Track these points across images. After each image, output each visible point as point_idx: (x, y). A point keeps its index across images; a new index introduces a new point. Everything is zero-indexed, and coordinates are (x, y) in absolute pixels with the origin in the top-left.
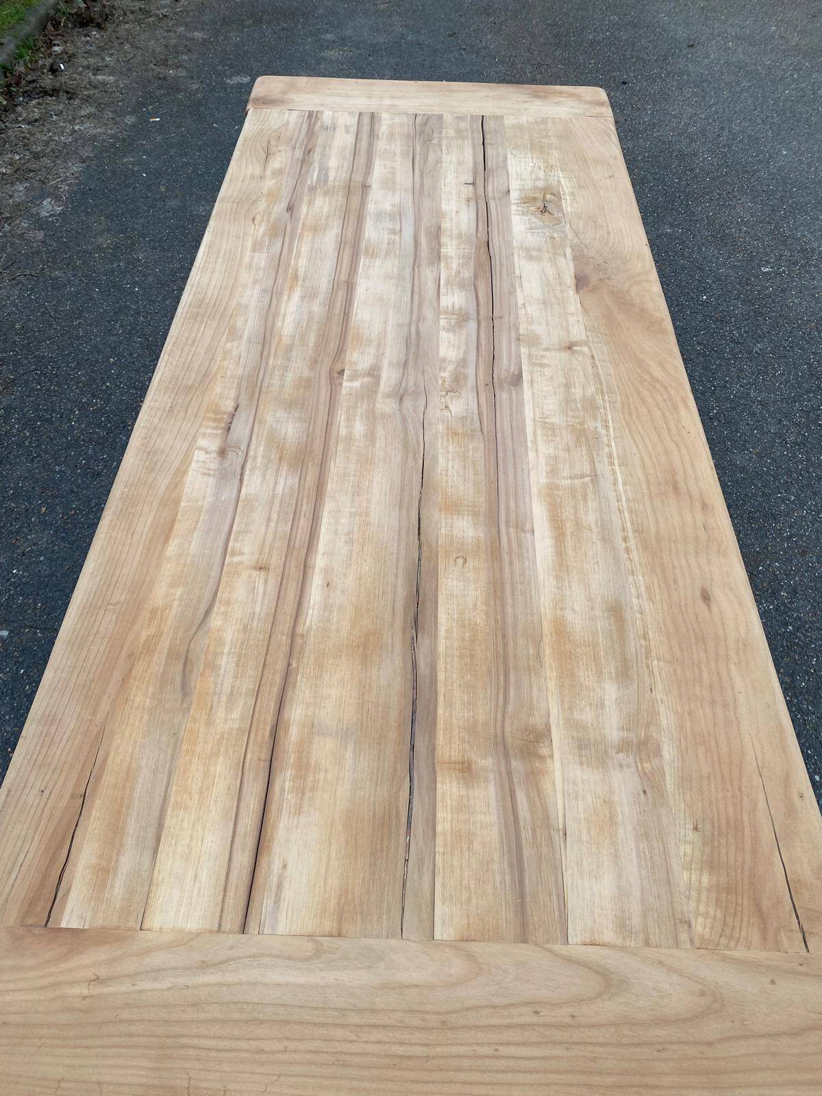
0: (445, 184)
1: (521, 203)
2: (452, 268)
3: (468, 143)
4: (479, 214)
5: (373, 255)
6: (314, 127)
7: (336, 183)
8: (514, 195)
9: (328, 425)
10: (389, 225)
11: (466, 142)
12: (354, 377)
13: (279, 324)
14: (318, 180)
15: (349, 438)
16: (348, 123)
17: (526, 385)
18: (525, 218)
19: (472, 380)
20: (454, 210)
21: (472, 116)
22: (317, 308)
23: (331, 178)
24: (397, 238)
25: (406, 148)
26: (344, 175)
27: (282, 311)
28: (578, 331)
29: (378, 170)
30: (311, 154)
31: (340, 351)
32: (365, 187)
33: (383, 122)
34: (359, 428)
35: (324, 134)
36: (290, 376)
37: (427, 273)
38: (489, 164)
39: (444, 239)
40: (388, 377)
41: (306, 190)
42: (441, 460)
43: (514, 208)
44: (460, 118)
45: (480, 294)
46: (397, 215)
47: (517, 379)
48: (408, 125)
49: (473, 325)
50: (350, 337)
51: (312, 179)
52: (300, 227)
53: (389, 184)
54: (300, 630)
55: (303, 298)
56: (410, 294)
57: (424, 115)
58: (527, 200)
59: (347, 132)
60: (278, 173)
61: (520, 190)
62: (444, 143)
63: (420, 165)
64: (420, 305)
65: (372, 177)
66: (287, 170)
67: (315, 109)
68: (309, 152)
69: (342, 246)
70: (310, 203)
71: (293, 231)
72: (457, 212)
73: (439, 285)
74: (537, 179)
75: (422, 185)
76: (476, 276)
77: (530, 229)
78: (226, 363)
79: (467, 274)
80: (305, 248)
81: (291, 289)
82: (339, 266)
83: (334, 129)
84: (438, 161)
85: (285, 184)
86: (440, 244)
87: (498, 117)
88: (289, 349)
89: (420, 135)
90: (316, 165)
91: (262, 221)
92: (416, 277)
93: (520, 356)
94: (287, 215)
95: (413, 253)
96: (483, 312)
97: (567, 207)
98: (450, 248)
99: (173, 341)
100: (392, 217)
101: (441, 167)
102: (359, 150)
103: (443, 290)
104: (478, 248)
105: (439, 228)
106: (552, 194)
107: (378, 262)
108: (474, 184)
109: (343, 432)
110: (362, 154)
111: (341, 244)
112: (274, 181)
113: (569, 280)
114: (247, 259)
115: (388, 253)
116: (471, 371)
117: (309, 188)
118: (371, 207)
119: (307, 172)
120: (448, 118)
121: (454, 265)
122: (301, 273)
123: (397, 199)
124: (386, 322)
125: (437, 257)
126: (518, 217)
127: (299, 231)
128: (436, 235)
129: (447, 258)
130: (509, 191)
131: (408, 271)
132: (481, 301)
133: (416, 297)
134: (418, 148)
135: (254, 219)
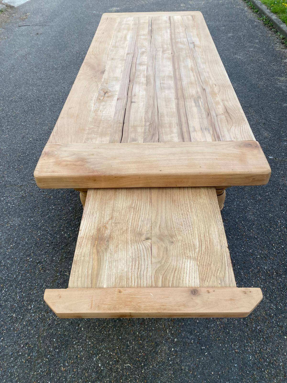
0: (144, 101)
1: (114, 95)
2: (143, 74)
3: (132, 123)
4: (131, 90)
5: (169, 77)
6: (213, 129)
7: (190, 100)
8: (116, 98)
9: (172, 46)
10: (165, 85)
11: (132, 124)
12: (168, 53)
13: (192, 61)
14: (198, 101)
15: (167, 45)
16: (195, 132)
17: (126, 53)
18: (114, 90)
19: (139, 54)
20: (141, 92)
21: (127, 142)
22: (182, 64)
23: (193, 102)
24: (161, 82)
25: (162, 119)
26: (188, 104)
27: (192, 63)
28: (109, 62)
29: (173, 105)
30: (207, 114)
31: (173, 56)
32: (177, 98)
33: (176, 135)
34: (165, 46)
35: (206, 126)
36: (184, 52)
37: (151, 72)
38: (123, 112)
39: (145, 82)
40: (160, 53)
41: (201, 97)
42: (147, 44)
43: (117, 93)
44: (134, 140)
45: (135, 69)
46: (162, 89)
47: (128, 54)
48: (162, 133)
49: (137, 63)
50: (172, 59)
51: (201, 101)
52: (197, 84)
53: (167, 101)
54: (170, 29)
55: (188, 66)
56: (156, 68)
57: (154, 142)
58: (111, 96)
59: (194, 127)
60: (217, 103)
61: (113, 100)
62: (144, 123)
63: (155, 109)
64: (153, 66)
65: (175, 103)
66: (214, 105)
67: (217, 142)
68: (208, 114)
69: (180, 78)
70: (197, 92)
71: (199, 83)
72: (140, 91)
73: (147, 70)
74: (104, 105)
75: (154, 101)
76: (135, 73)
77: (113, 86)
78: (201, 54)
79: (138, 73)
80: (193, 78)
81: (192, 68)
82: (179, 73)
83: (201, 129)
84: (147, 112)
85: (212, 99)
86: (146, 80)
87: (112, 143)
88: (187, 56)
89: (156, 127)
90: (202, 108)
91: (212, 85)
92: (154, 72)
93: (126, 57)
94: (204, 87)
95: (156, 77)
96: (134, 65)
97: (96, 95)
98: (143, 80)
99: (218, 56)
100: (164, 88)
101: (145, 109)
102: (184, 117)
103: (146, 69)
104: (133, 80)
105: (146, 85)
106: (100, 99)
107: (167, 74)
108: (132, 102)
109: (169, 46)
110: (183, 114)
111: (181, 79)
112: (217, 99)
113: (106, 73)
114: (210, 74)
115: (164, 77)
116: (139, 55)
117: (201, 98)
118: (173, 91)
119: (205, 104)
120: (140, 140)
121: (142, 75)
122: (191, 72)
123: (163, 94)
124: (162, 62)
125: (148, 78)
126: (117, 90)
127: (197, 83)
128: (148, 83)
129: (144, 77)
130: (117, 99)
131: (157, 73)
132: (134, 67)
133: (154, 67)
134: (156, 119)
135: (216, 85)
